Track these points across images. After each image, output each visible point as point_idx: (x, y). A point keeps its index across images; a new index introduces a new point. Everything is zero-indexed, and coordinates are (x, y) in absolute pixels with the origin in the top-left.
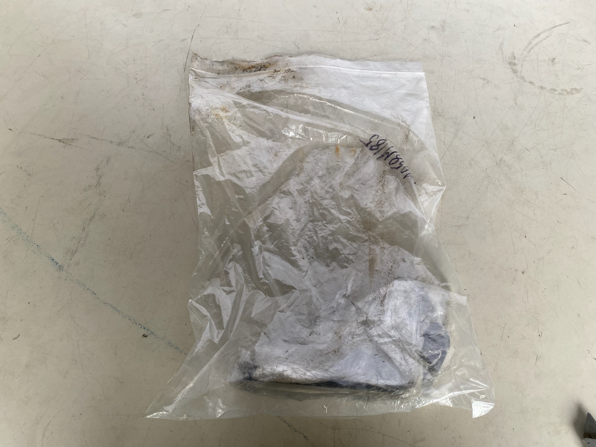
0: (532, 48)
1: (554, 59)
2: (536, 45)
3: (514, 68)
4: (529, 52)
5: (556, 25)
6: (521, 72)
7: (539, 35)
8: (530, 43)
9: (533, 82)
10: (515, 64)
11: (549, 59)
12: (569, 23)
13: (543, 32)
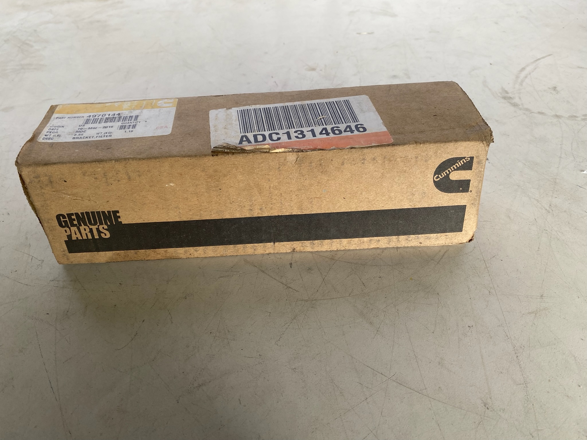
0: (522, 81)
1: (555, 88)
2: (526, 77)
3: (512, 102)
4: (521, 84)
5: (538, 58)
6: (522, 104)
7: (523, 69)
8: (517, 77)
9: (543, 112)
10: (511, 98)
11: (549, 88)
12: (552, 55)
13: (527, 66)
